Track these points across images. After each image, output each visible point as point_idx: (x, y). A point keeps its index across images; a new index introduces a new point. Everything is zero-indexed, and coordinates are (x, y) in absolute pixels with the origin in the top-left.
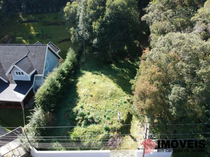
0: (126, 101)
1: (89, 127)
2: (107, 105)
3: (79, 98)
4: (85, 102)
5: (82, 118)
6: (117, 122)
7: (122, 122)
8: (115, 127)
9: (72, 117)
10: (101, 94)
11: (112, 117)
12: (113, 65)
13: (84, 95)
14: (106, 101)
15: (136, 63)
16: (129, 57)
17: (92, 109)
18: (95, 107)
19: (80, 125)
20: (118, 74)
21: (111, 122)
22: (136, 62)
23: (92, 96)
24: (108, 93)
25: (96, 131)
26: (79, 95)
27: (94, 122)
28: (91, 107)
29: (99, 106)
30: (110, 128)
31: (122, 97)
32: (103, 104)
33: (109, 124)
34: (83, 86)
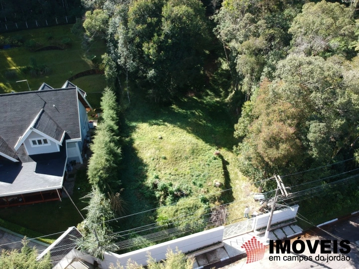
0: (215, 156)
1: (178, 203)
2: (191, 168)
3: (146, 165)
4: (158, 170)
5: (163, 193)
6: (215, 188)
7: (221, 186)
8: (214, 196)
9: (149, 195)
10: (177, 153)
11: (205, 182)
12: (174, 106)
13: (153, 160)
14: (188, 162)
15: (205, 100)
16: (192, 91)
17: (172, 177)
18: (176, 173)
19: (164, 204)
20: (189, 120)
21: (206, 190)
22: (205, 98)
23: (165, 158)
24: (187, 150)
25: (191, 206)
26: (145, 161)
27: (183, 195)
28: (170, 174)
29: (181, 171)
30: (208, 198)
31: (207, 152)
32: (184, 167)
33: (205, 192)
34: (144, 145)
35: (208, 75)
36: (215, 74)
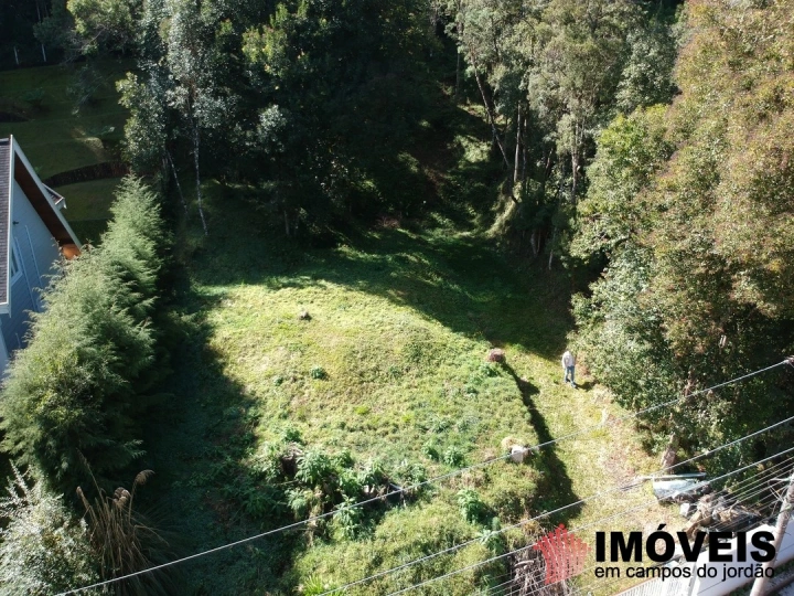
0: (492, 365)
1: (380, 530)
2: (416, 403)
3: (253, 402)
4: (297, 415)
5: (318, 494)
6: (510, 466)
7: (529, 458)
8: (512, 494)
9: (264, 503)
10: (362, 359)
11: (471, 449)
12: (344, 248)
13: (280, 381)
14: (405, 385)
15: (431, 236)
16: (392, 216)
17: (351, 437)
18: (365, 423)
19: (324, 535)
20: (393, 274)
21: (480, 475)
22: (429, 232)
23: (322, 375)
24: (398, 349)
25: (434, 537)
26: (249, 388)
27: (396, 500)
28: (343, 426)
29: (379, 415)
30: (491, 502)
31: (463, 356)
32: (392, 402)
33: (478, 484)
34: (249, 341)
35: (432, 177)
36: (452, 174)
